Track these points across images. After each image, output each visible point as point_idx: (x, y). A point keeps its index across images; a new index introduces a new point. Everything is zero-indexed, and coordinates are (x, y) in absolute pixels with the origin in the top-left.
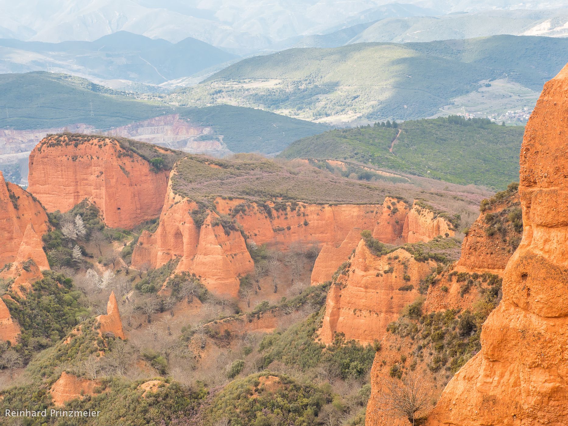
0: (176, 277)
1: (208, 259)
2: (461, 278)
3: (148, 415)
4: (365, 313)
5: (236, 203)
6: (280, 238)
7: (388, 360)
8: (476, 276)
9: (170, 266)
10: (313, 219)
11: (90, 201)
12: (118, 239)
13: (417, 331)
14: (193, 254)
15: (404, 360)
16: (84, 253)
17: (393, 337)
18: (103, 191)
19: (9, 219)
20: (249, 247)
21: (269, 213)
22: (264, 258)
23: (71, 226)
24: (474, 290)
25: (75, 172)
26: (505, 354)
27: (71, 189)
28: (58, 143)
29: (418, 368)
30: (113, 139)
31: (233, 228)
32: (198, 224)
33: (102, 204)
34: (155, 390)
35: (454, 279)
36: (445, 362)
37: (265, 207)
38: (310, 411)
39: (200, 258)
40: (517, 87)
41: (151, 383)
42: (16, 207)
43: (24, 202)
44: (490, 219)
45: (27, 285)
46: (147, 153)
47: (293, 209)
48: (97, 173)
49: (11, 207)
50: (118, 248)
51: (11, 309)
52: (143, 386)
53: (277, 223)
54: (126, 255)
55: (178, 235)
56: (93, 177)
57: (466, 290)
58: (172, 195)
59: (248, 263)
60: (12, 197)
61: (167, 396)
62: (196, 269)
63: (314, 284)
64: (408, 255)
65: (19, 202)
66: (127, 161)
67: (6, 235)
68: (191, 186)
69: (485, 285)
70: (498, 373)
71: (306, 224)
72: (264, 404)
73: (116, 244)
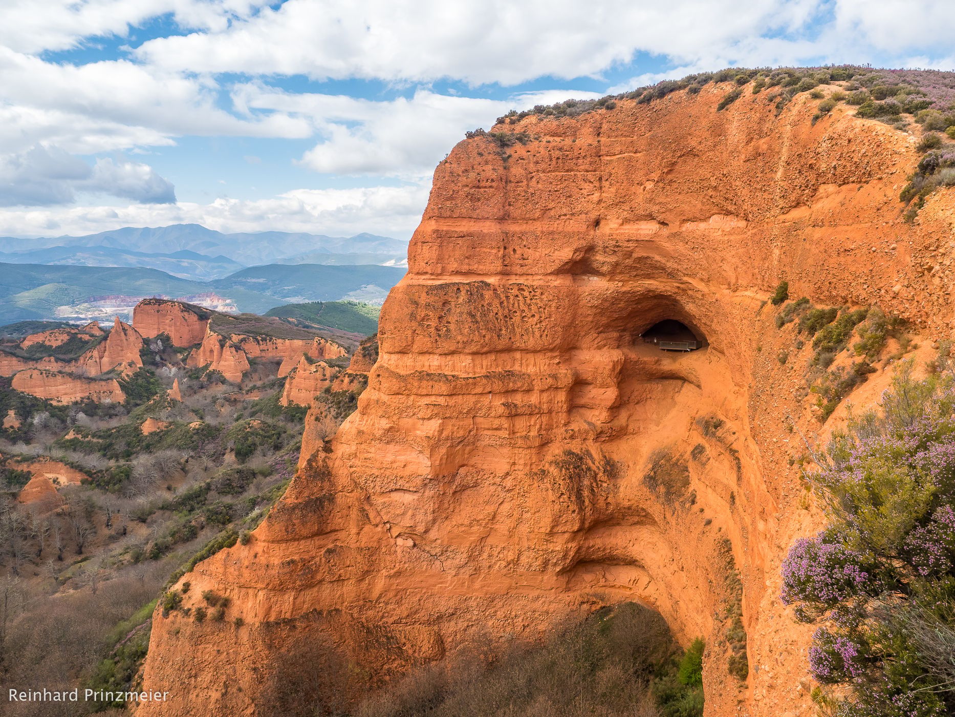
0: (210, 371)
1: (226, 363)
2: (350, 375)
3: (193, 439)
4: (304, 391)
5: (242, 337)
6: (263, 354)
7: (314, 413)
8: (357, 375)
9: (207, 367)
10: (280, 346)
11: (166, 333)
12: (180, 352)
13: (328, 400)
14: (219, 361)
15: (321, 413)
16: (162, 359)
17: (317, 402)
18: (173, 328)
19: (121, 340)
20: (248, 358)
21: (258, 342)
22: (255, 363)
23: (155, 345)
24: (355, 381)
25: (158, 318)
26: (369, 411)
27: (156, 326)
28: (150, 303)
29: (328, 417)
30: (179, 303)
31: (240, 349)
32: (222, 346)
33: (172, 335)
34: (197, 427)
35: (347, 376)
36: (341, 414)
37: (257, 339)
38: (275, 437)
39: (222, 363)
40: (379, 289)
41: (195, 423)
42: (126, 334)
43: (130, 332)
44: (364, 349)
45: (130, 374)
46: (197, 310)
47: (270, 341)
48: (170, 319)
49: (123, 334)
50: (180, 356)
51: (121, 386)
52: (191, 425)
53: (262, 347)
54: (184, 360)
55: (212, 351)
56: (168, 321)
57: (352, 381)
58: (209, 331)
59: (247, 366)
60: (124, 329)
61: (203, 429)
62: (220, 368)
63: (279, 377)
64: (325, 364)
65: (127, 332)
66: (186, 314)
67: (120, 348)
68: (218, 328)
69: (361, 379)
70: (365, 419)
71: (276, 348)
72: (252, 434)
73: (179, 355)
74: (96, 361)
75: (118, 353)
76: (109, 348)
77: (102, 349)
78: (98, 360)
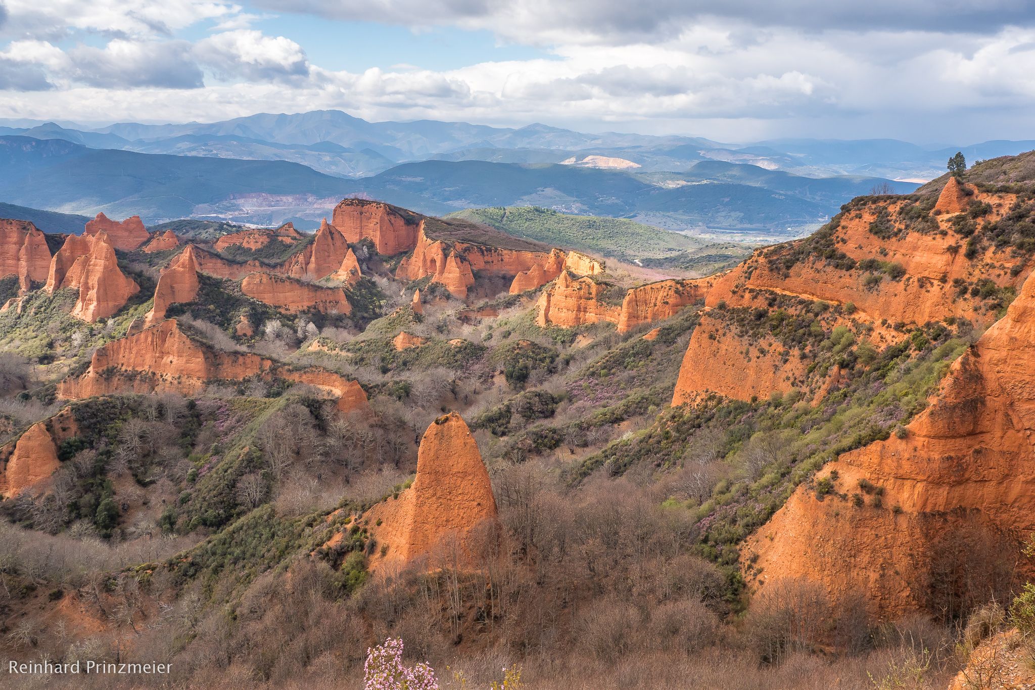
0: (432, 284)
1: (451, 275)
3: (456, 358)
5: (465, 245)
6: (488, 267)
8: (761, 291)
9: (427, 279)
10: (506, 258)
11: (369, 239)
12: (386, 261)
13: (725, 316)
14: (442, 272)
16: (368, 268)
18: (378, 233)
19: (328, 245)
20: (472, 271)
21: (483, 253)
22: (480, 277)
23: (361, 252)
24: (760, 297)
25: (361, 221)
27: (358, 230)
28: (352, 204)
29: (728, 335)
30: (385, 205)
31: (465, 260)
32: (446, 256)
33: (377, 241)
34: (459, 345)
35: (747, 291)
37: (481, 249)
39: (446, 275)
41: (456, 341)
42: (332, 238)
43: (336, 236)
45: (353, 283)
46: (402, 213)
47: (495, 252)
48: (375, 223)
49: (330, 237)
50: (387, 266)
51: (346, 296)
52: (451, 342)
53: (486, 258)
54: (393, 271)
55: (433, 261)
56: (372, 225)
57: (755, 297)
58: (425, 238)
59: (472, 280)
60: (330, 232)
61: (466, 348)
62: (443, 281)
63: (511, 294)
64: (590, 280)
65: (334, 236)
66: (392, 217)
67: (326, 254)
68: (434, 234)
69: (767, 295)
71: (502, 260)
72: (523, 356)
73: (385, 264)
74: (302, 268)
75: (325, 260)
76: (316, 253)
77: (308, 254)
78: (304, 266)
